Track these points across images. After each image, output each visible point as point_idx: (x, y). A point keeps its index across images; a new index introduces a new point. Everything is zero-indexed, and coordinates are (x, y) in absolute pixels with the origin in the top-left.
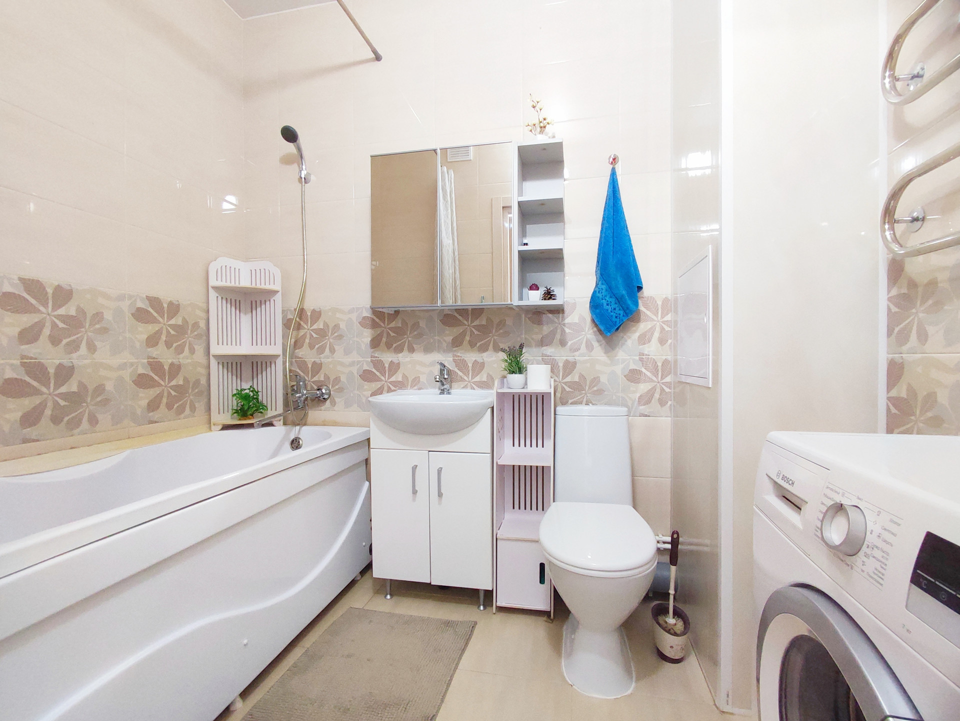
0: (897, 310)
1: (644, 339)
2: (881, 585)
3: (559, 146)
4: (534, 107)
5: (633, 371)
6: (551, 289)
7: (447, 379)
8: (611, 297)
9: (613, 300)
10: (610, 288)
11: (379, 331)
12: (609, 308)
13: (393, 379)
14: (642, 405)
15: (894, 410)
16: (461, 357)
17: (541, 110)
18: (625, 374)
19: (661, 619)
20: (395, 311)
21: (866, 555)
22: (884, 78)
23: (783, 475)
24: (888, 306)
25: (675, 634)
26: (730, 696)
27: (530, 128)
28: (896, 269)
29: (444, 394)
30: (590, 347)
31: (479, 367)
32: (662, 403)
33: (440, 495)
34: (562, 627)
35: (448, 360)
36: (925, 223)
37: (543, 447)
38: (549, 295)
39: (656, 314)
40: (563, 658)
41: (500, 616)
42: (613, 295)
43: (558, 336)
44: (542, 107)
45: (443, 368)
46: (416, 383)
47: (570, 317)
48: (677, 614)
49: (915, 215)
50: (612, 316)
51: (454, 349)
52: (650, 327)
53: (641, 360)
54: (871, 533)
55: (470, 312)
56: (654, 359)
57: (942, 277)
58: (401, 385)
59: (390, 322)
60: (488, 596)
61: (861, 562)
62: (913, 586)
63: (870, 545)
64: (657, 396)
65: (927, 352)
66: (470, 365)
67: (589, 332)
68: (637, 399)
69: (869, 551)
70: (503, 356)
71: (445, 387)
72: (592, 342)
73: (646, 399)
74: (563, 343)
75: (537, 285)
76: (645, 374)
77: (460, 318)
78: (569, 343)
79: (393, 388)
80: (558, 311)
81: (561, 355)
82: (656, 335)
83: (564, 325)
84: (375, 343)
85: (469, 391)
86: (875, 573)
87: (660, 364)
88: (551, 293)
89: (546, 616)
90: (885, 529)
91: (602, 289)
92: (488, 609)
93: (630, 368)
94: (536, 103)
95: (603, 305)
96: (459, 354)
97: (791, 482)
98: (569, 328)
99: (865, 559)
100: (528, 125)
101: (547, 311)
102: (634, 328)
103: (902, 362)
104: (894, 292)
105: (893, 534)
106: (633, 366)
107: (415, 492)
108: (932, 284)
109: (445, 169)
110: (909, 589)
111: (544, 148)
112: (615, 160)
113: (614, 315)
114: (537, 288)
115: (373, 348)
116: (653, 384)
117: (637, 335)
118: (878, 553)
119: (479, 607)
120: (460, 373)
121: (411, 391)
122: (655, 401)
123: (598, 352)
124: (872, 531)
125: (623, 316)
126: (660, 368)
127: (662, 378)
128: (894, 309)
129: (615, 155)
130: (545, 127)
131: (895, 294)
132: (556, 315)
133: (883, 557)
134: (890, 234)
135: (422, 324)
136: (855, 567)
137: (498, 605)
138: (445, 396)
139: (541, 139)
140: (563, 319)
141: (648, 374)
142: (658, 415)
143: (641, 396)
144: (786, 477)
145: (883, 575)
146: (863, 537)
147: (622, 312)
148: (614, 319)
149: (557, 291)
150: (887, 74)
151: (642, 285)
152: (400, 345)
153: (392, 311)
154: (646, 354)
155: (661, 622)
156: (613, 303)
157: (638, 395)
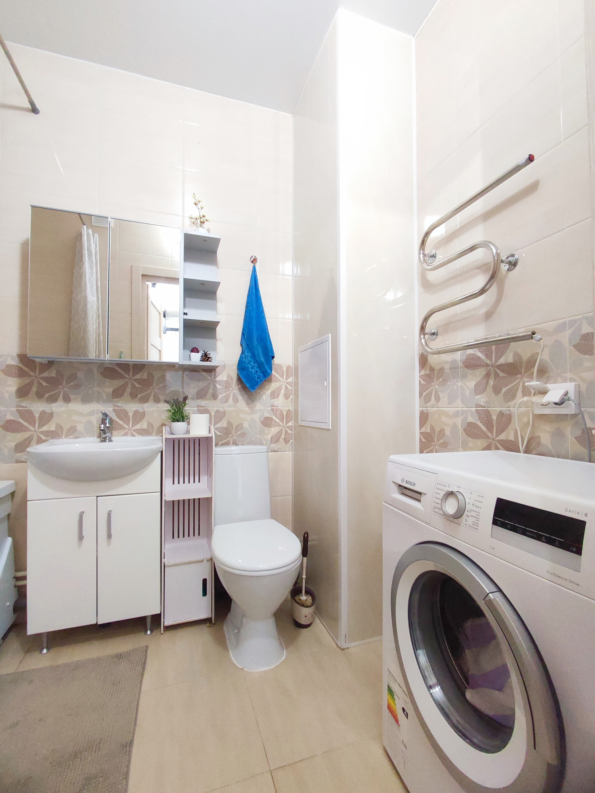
0: (424, 383)
1: (275, 395)
2: (477, 529)
3: (217, 241)
4: (196, 204)
5: (266, 418)
6: (208, 353)
7: (109, 427)
8: (254, 363)
9: (256, 365)
10: (254, 356)
11: (27, 380)
12: (252, 370)
13: (45, 428)
14: (273, 444)
15: (423, 440)
16: (122, 407)
17: (202, 208)
18: (261, 421)
19: (297, 598)
20: (49, 361)
21: (467, 516)
22: (420, 254)
23: (407, 481)
24: (420, 381)
25: (307, 607)
26: (347, 637)
27: (193, 221)
28: (423, 360)
29: (105, 441)
30: (236, 401)
31: (139, 416)
32: (286, 441)
33: (109, 536)
34: (223, 627)
35: (109, 409)
36: (438, 336)
37: (199, 482)
38: (206, 357)
39: (283, 378)
40: (230, 651)
41: (169, 634)
42: (256, 361)
43: (211, 391)
44: (203, 206)
45: (104, 418)
46: (72, 432)
47: (220, 376)
48: (308, 592)
49: (433, 331)
50: (255, 377)
51: (115, 400)
52: (278, 386)
53: (272, 410)
54: (469, 504)
55: (131, 368)
56: (281, 410)
57: (447, 366)
58: (54, 435)
59: (41, 372)
60: (156, 619)
61: (465, 520)
62: (494, 525)
63: (469, 510)
64: (283, 436)
65: (440, 407)
66: (131, 414)
67: (235, 389)
68: (269, 439)
69: (468, 514)
70: (167, 407)
71: (107, 435)
72: (237, 396)
73: (275, 439)
74: (215, 397)
75: (197, 349)
76: (275, 420)
77: (122, 372)
78: (220, 396)
79: (44, 438)
80: (211, 370)
81: (214, 406)
82: (283, 392)
83: (216, 382)
84: (22, 393)
85: (129, 438)
86: (473, 524)
87: (285, 413)
88: (208, 356)
89: (208, 623)
90: (476, 501)
91: (248, 356)
92: (155, 632)
93: (265, 416)
94: (198, 202)
95: (248, 368)
96: (119, 405)
97: (413, 484)
98: (220, 385)
99: (467, 518)
100: (192, 218)
101: (202, 370)
102: (268, 387)
103: (427, 412)
104: (423, 373)
105: (480, 502)
106: (267, 415)
107: (81, 537)
108: (442, 370)
109: (90, 231)
110: (492, 527)
111: (205, 239)
112: (254, 261)
113: (256, 376)
114: (198, 352)
115: (20, 397)
116: (280, 428)
117: (269, 392)
118: (474, 514)
119: (146, 631)
120: (121, 422)
121: (66, 440)
122: (282, 440)
123: (242, 403)
124: (469, 503)
125: (263, 377)
126: (285, 416)
127: (286, 424)
128: (423, 382)
129: (255, 257)
130: (204, 222)
131: (424, 374)
132: (209, 373)
133: (477, 515)
134: (424, 341)
135: (80, 375)
136: (461, 524)
137: (165, 625)
138: (107, 444)
139: (202, 232)
140: (215, 377)
141: (277, 420)
142: (283, 451)
143: (272, 437)
144: (409, 481)
145: (478, 524)
146: (464, 507)
147: (261, 374)
148: (256, 379)
149: (212, 354)
150: (421, 252)
151: (274, 355)
152: (54, 394)
153: (45, 361)
154: (276, 406)
155: (297, 600)
156: (255, 367)
157: (270, 436)
